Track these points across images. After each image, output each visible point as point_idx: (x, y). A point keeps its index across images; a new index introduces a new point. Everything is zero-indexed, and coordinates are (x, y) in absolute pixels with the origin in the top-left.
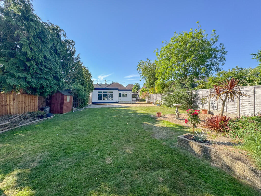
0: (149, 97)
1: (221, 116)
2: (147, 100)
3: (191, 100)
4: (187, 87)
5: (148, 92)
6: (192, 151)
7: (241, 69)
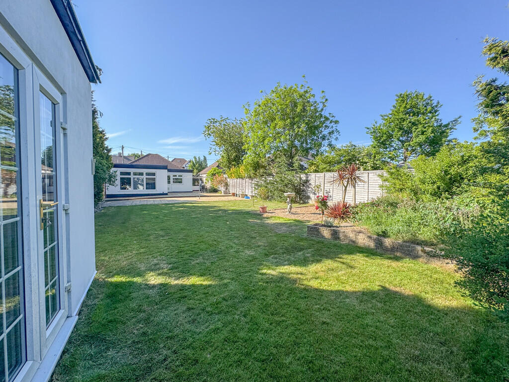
0: (227, 185)
1: (342, 203)
2: (223, 189)
3: (300, 188)
4: (296, 170)
5: (224, 176)
6: (323, 237)
7: (354, 146)
